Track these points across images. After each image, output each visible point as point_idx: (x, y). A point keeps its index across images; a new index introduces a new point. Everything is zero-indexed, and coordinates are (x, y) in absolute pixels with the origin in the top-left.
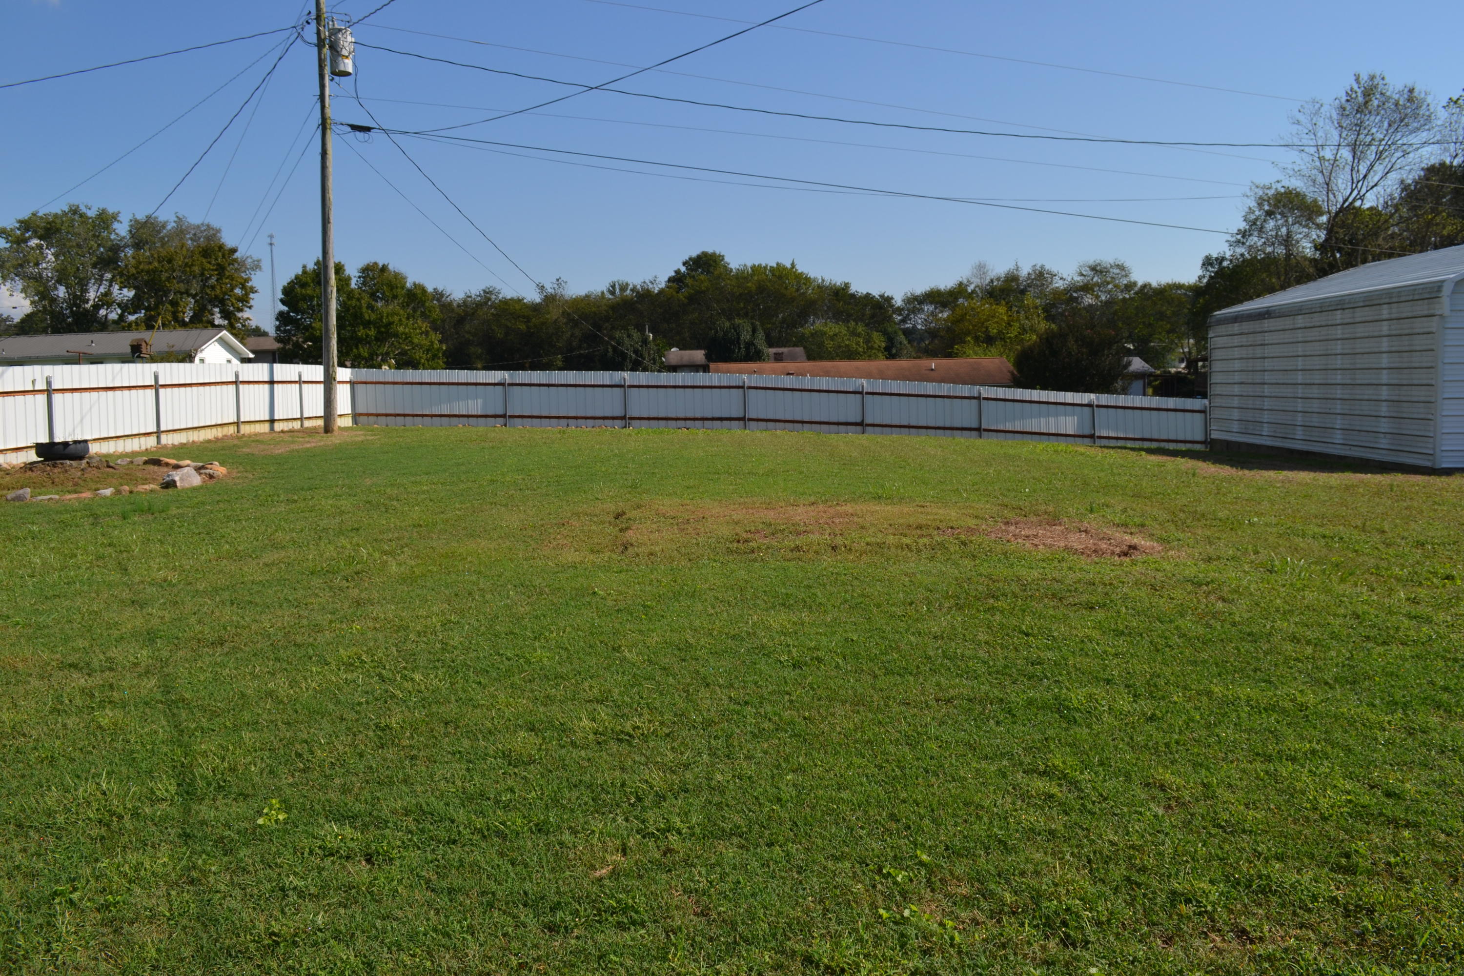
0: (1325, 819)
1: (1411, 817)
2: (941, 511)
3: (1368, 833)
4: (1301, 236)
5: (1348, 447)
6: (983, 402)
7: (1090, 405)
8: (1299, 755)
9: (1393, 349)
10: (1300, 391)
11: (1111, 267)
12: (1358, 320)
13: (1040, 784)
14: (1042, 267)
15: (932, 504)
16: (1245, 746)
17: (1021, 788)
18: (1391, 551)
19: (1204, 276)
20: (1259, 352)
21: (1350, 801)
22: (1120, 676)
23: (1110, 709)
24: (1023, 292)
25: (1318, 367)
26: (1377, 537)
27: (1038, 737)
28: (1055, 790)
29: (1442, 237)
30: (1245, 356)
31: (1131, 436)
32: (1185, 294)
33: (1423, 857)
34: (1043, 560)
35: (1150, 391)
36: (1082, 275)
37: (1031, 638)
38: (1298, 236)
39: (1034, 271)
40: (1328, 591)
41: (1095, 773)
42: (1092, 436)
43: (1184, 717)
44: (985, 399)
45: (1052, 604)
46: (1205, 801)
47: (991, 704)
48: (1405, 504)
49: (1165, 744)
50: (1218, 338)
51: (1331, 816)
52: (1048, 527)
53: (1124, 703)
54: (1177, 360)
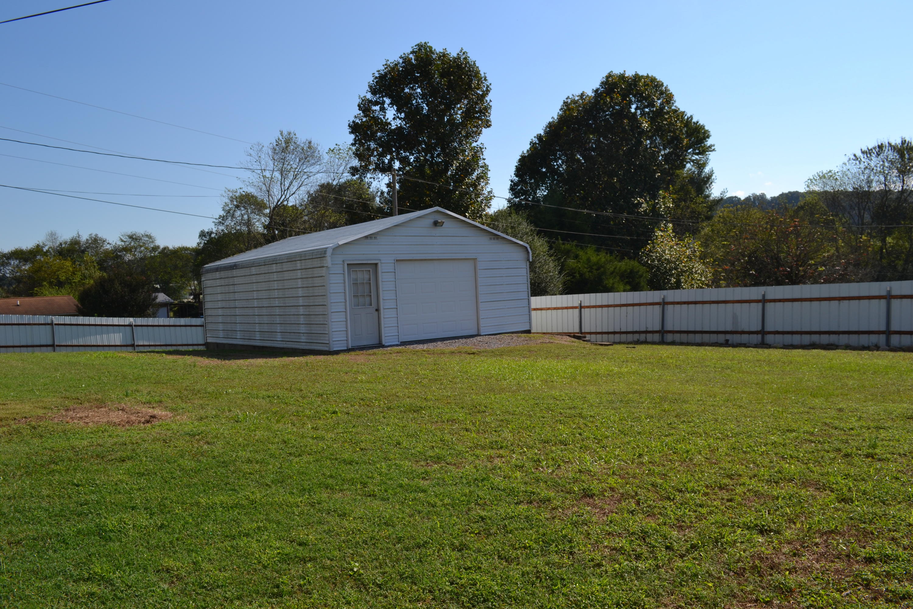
0: (265, 567)
1: (312, 555)
2: (18, 407)
3: (289, 570)
4: (256, 220)
5: (285, 342)
6: (56, 327)
7: (130, 325)
8: (251, 532)
9: (304, 286)
10: (256, 311)
11: (143, 236)
12: (285, 269)
13: (84, 588)
14: (96, 235)
15: (12, 402)
16: (219, 533)
17: (71, 593)
18: (305, 401)
19: (201, 243)
20: (231, 288)
21: (279, 553)
22: (141, 503)
23: (134, 526)
24: (83, 252)
25: (265, 297)
26: (298, 394)
27: (84, 554)
28: (95, 589)
29: (330, 223)
30: (224, 292)
31: (158, 344)
32: (191, 253)
33: (318, 576)
34: (92, 433)
35: (171, 314)
36: (122, 241)
37: (81, 488)
38: (254, 220)
39: (91, 238)
40: (269, 429)
41: (123, 571)
42: (133, 345)
43: (182, 522)
44: (56, 324)
45: (96, 462)
46: (195, 573)
47: (50, 539)
48: (314, 373)
49: (170, 542)
50: (208, 281)
51: (268, 565)
52: (96, 409)
53: (143, 520)
54: (188, 294)
